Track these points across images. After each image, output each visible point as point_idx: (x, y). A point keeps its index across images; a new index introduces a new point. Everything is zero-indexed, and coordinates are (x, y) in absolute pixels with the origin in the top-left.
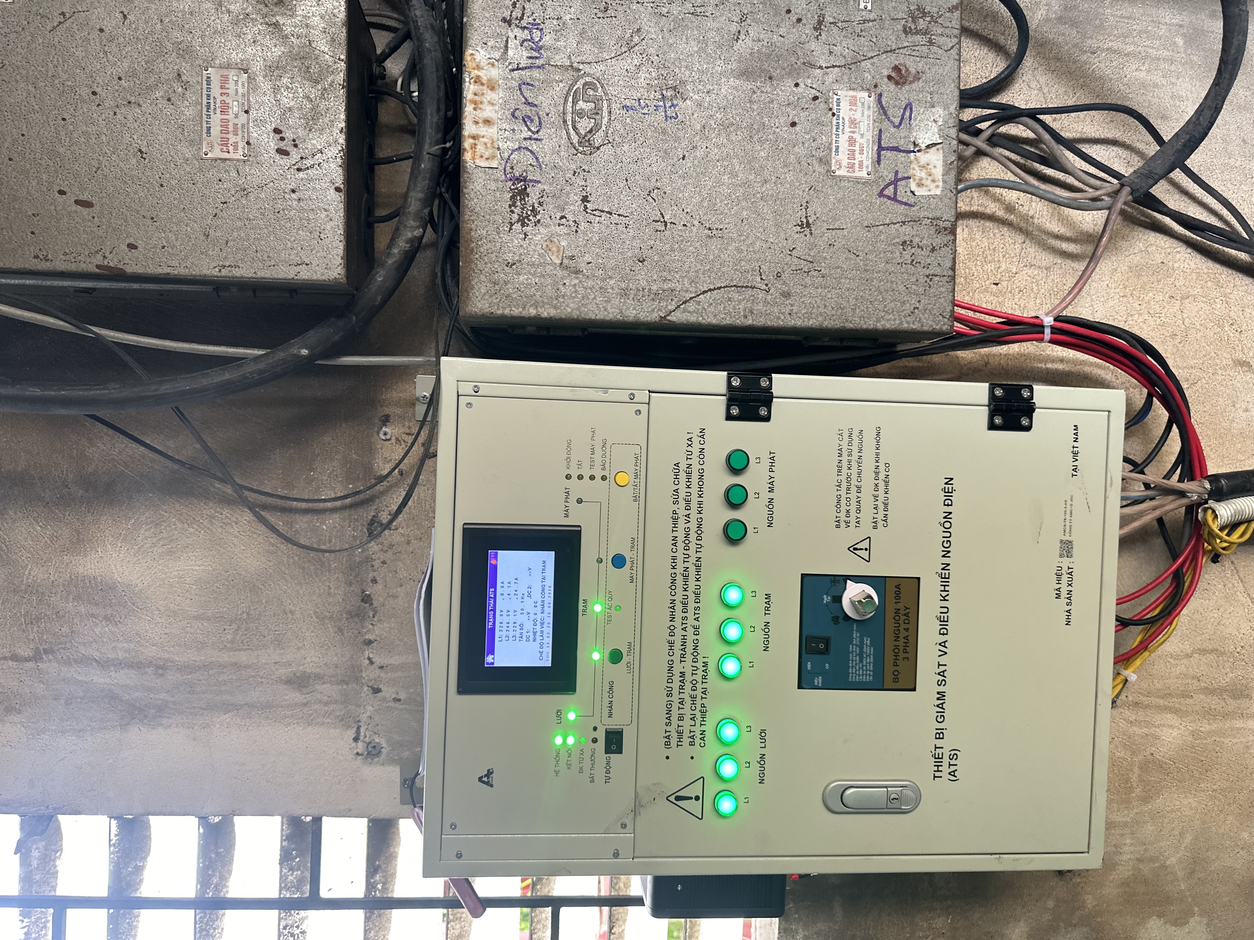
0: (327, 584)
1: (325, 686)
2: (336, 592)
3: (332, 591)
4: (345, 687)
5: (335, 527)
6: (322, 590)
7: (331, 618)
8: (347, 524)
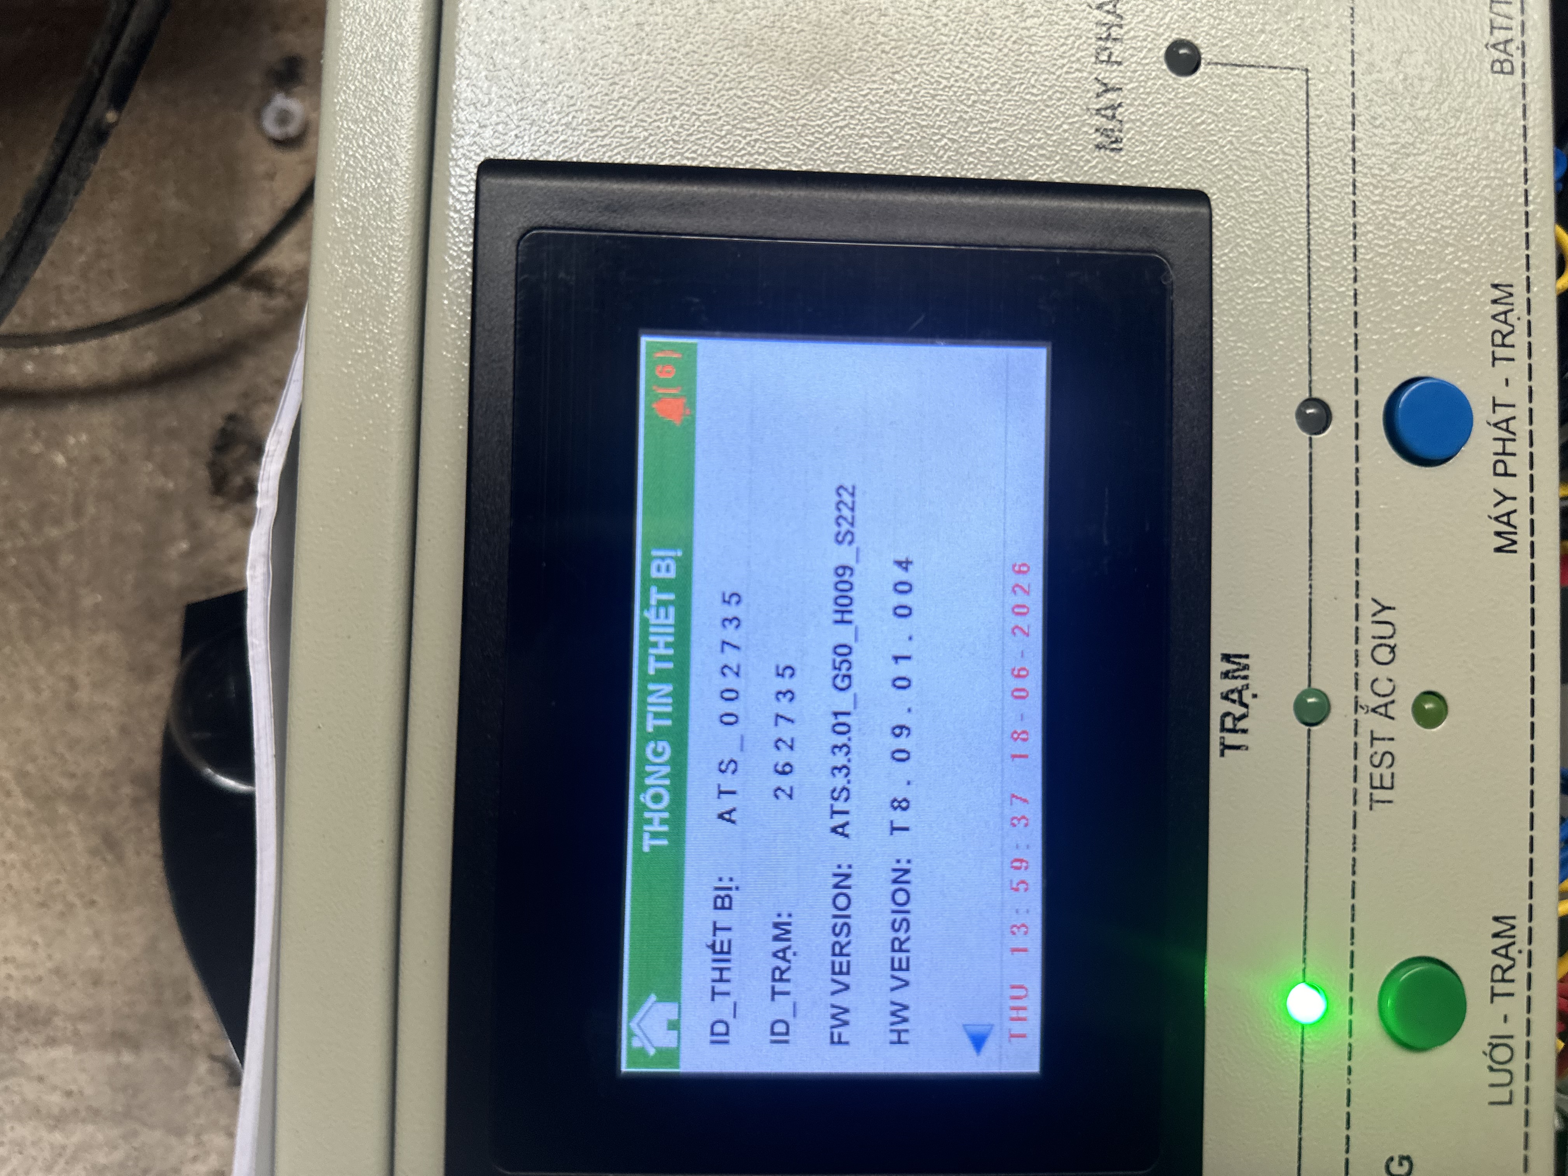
0: (65, 669)
1: (55, 1053)
2: (97, 699)
3: (83, 696)
4: (127, 1057)
5: (96, 460)
6: (46, 694)
7: (77, 798)
8: (137, 447)
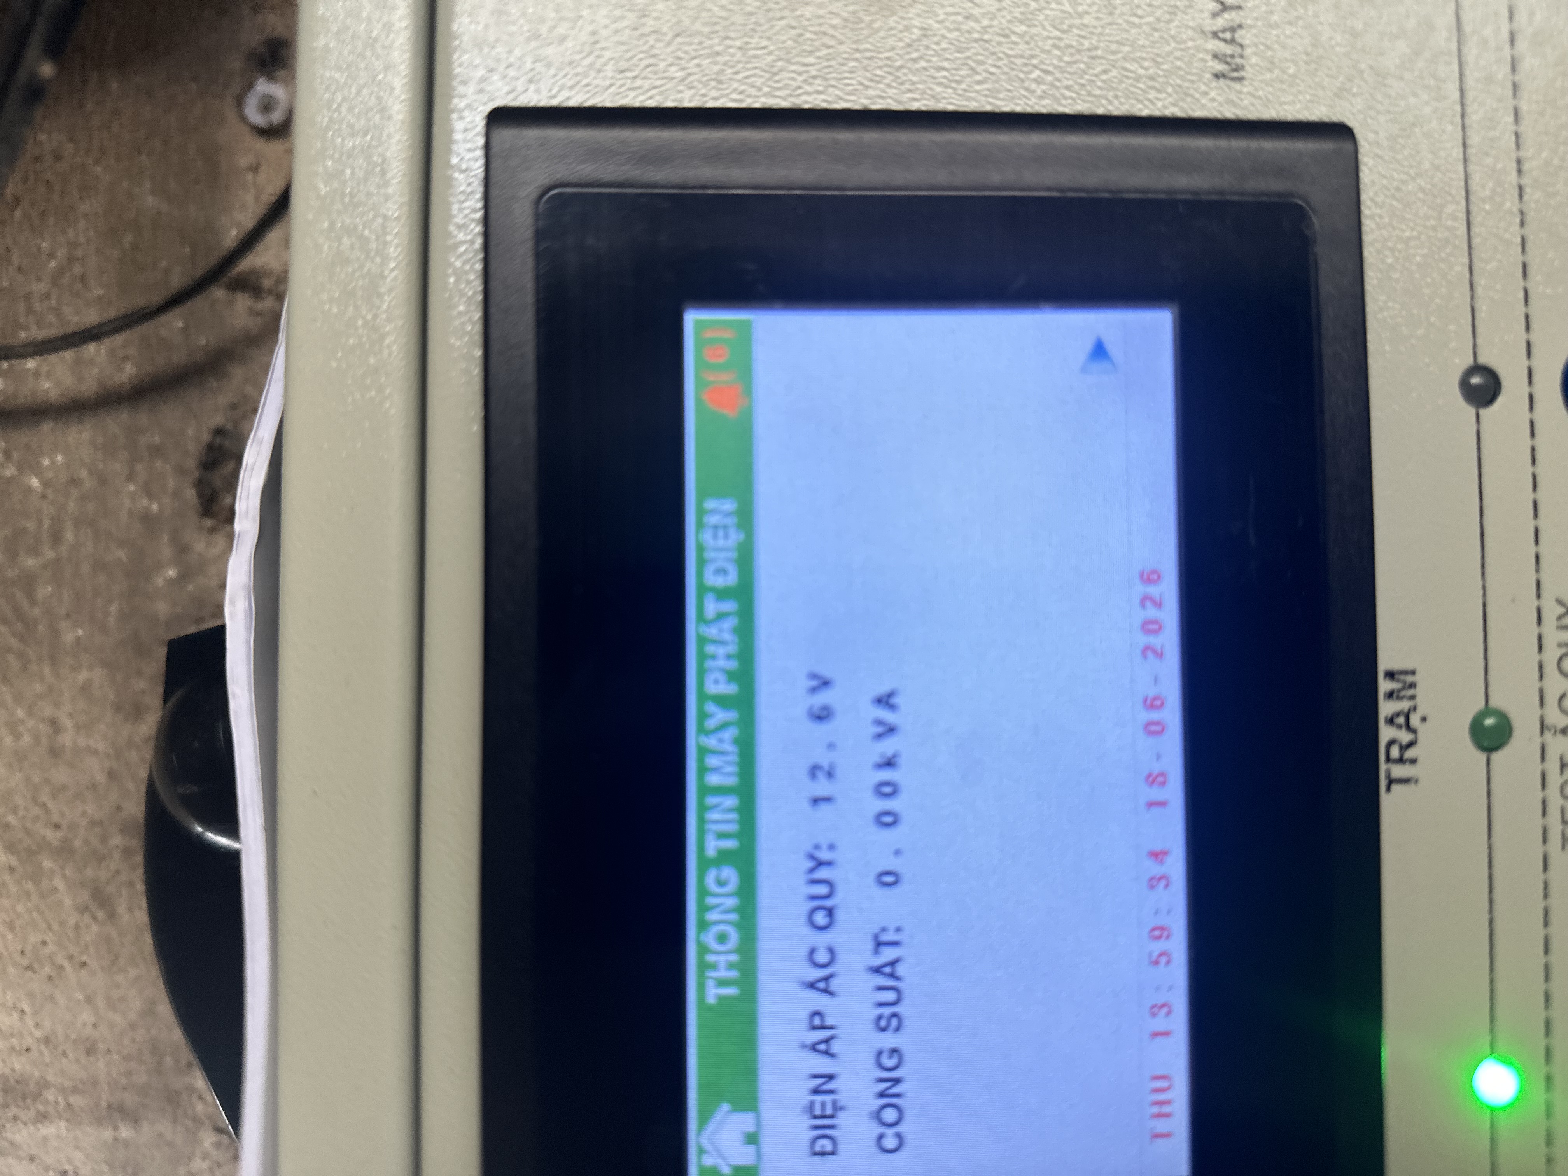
2: (82, 742)
8: (118, 467)
